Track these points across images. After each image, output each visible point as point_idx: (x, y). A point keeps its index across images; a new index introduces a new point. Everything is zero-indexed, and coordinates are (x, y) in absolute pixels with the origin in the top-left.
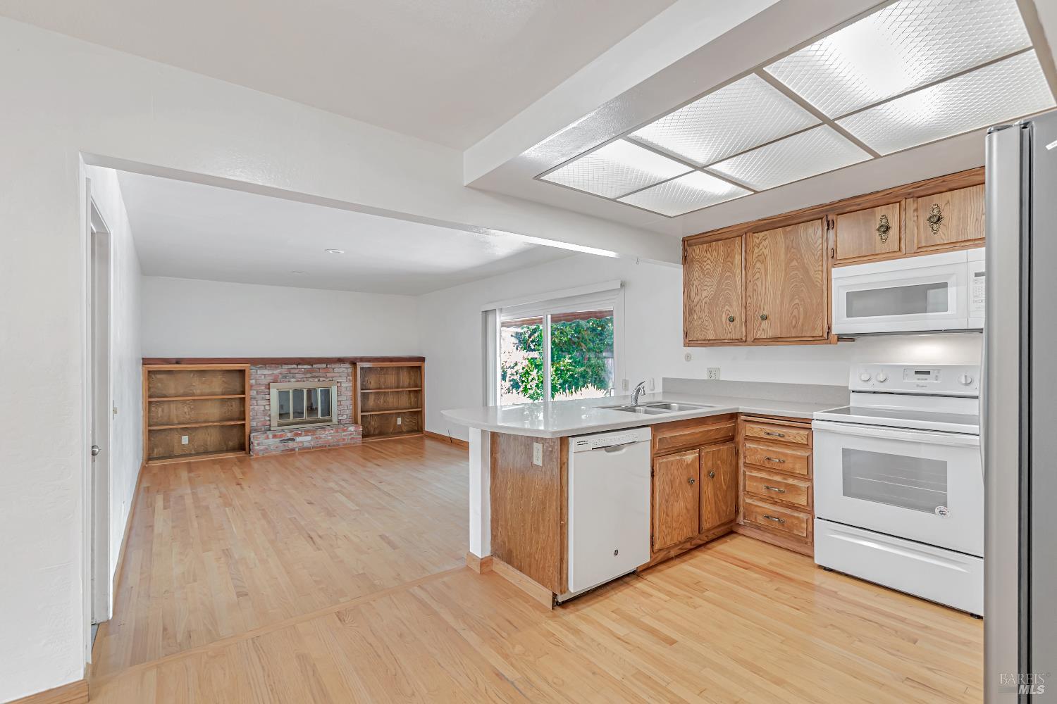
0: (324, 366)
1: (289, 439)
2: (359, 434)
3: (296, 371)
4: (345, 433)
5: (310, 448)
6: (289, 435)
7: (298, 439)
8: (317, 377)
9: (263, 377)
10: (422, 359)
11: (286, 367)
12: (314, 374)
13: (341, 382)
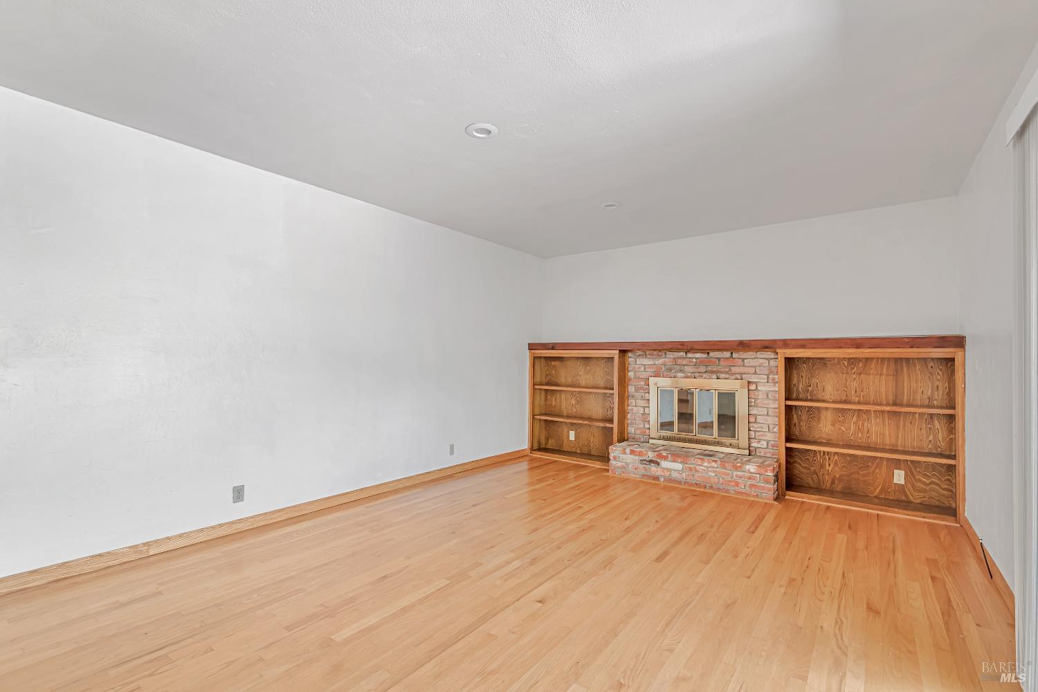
0: (727, 354)
1: (651, 461)
2: (767, 482)
3: (685, 362)
4: (739, 473)
5: (680, 483)
6: (651, 455)
7: (664, 464)
8: (712, 372)
9: (642, 369)
10: (959, 342)
11: (671, 355)
12: (709, 368)
13: (756, 383)
